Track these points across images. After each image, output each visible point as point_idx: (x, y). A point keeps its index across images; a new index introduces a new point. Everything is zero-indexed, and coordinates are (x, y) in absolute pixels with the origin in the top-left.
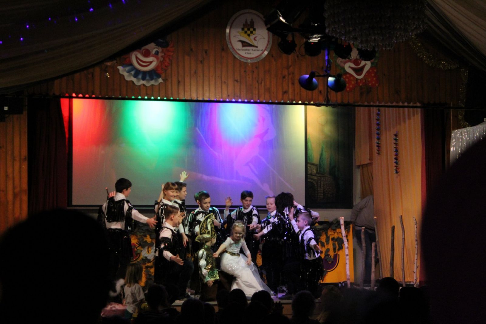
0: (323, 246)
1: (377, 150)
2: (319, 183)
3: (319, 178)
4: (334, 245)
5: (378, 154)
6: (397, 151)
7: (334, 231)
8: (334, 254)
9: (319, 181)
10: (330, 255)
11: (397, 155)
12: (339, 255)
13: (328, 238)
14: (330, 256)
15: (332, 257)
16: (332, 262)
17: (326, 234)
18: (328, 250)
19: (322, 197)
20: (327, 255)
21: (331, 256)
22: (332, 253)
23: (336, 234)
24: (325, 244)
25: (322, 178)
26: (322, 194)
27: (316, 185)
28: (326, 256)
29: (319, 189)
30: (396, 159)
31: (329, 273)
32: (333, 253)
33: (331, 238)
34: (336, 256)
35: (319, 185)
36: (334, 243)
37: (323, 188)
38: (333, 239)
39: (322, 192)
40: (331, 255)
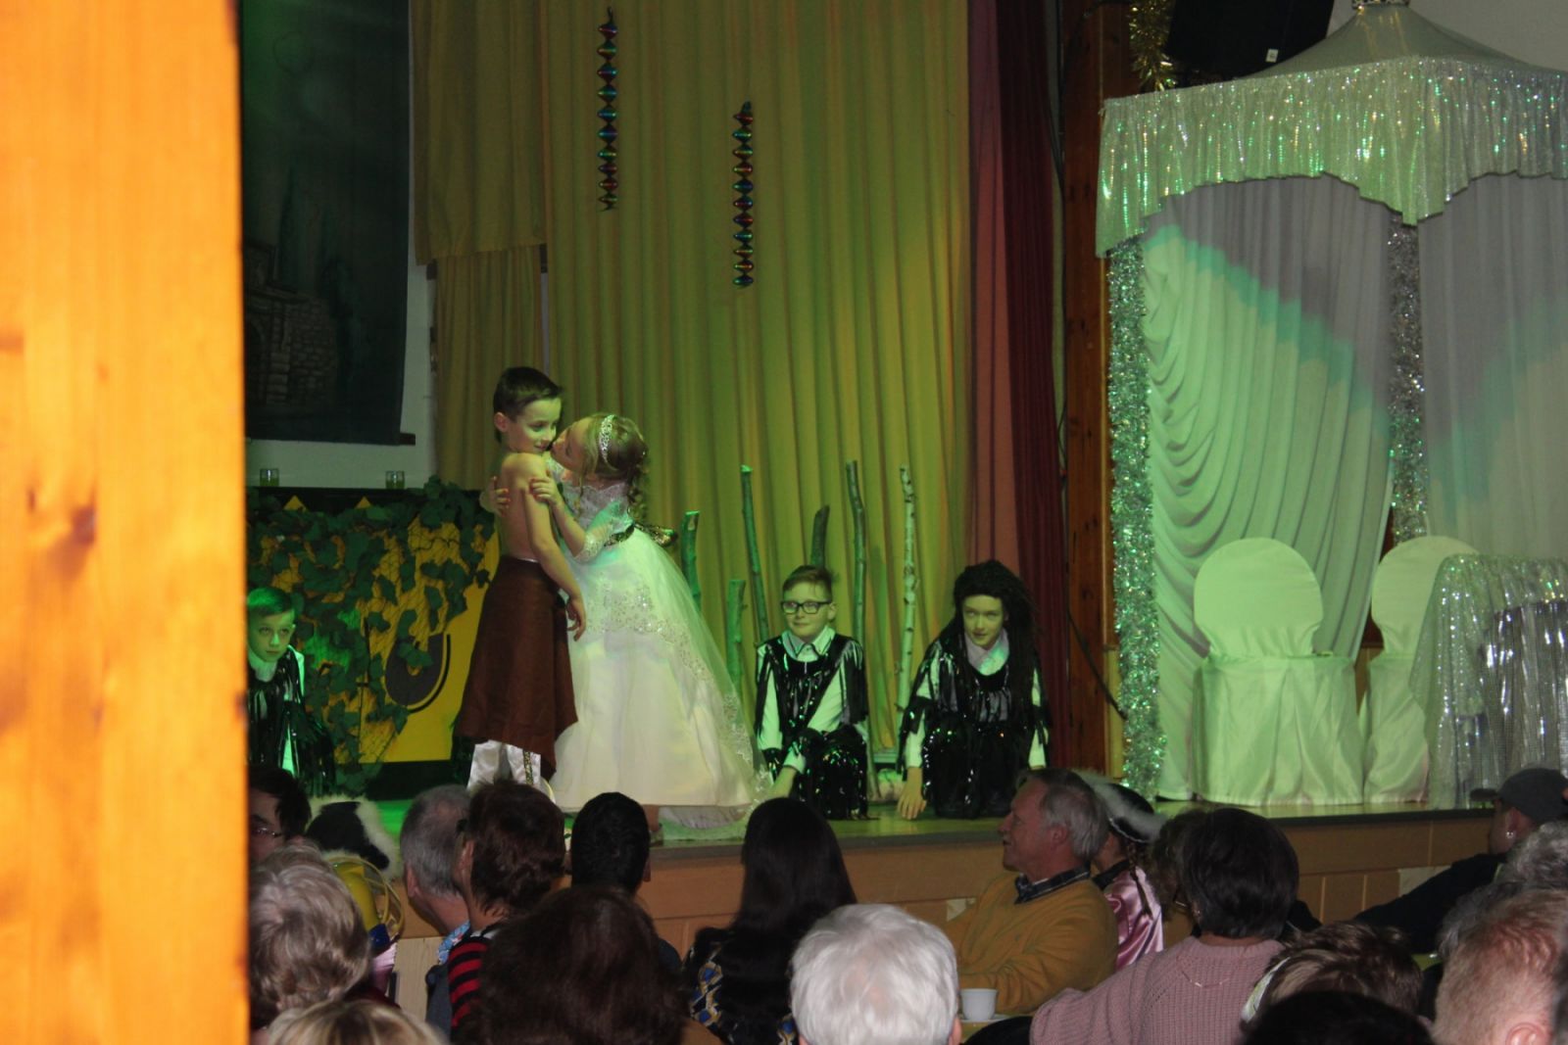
0: (388, 599)
1: (605, 188)
2: (276, 329)
3: (278, 305)
4: (430, 593)
5: (605, 206)
6: (745, 185)
7: (432, 536)
8: (432, 634)
9: (277, 321)
10: (414, 638)
11: (743, 203)
12: (448, 637)
13: (408, 559)
14: (414, 643)
15: (424, 647)
16: (425, 670)
17: (402, 542)
18: (409, 617)
19: (283, 389)
20: (403, 640)
21: (418, 644)
22: (421, 632)
23: (438, 546)
24: (398, 590)
25: (289, 307)
26: (285, 379)
27: (263, 337)
28: (398, 642)
29: (274, 355)
30: (744, 221)
31: (411, 718)
32: (428, 629)
33: (418, 565)
34: (436, 642)
35: (276, 337)
36: (432, 584)
37: (289, 349)
38: (427, 569)
39: (287, 368)
40: (418, 639)
